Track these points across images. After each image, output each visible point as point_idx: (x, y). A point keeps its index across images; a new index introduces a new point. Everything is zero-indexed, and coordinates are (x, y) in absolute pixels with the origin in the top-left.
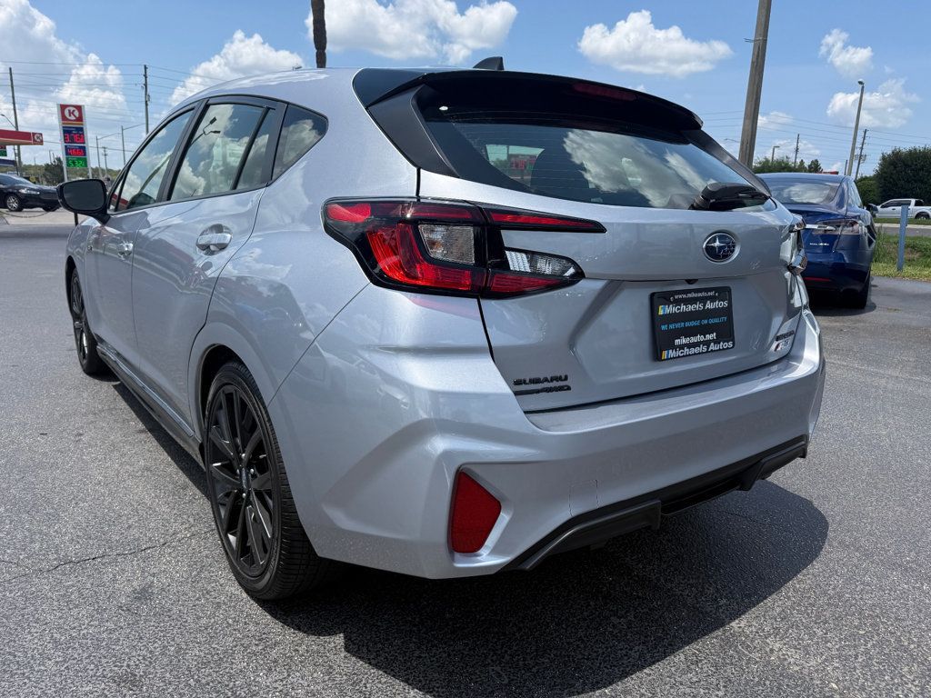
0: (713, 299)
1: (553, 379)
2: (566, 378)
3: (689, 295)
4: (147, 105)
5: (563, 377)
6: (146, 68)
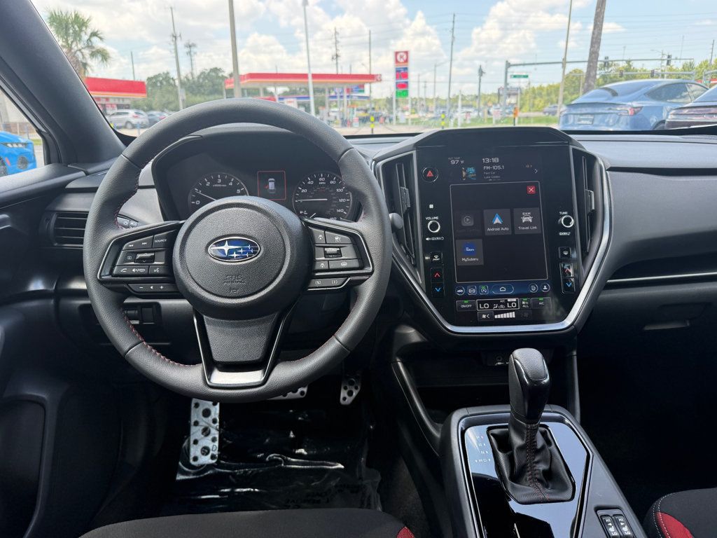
6: (454, 16)
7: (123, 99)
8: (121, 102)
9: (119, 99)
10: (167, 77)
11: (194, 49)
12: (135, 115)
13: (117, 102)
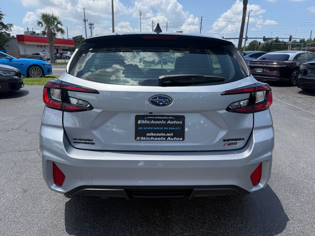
0: (172, 120)
1: (87, 140)
2: (92, 140)
3: (156, 118)
4: (201, 29)
5: (91, 140)
6: (202, 17)
7: (65, 47)
8: (64, 48)
9: (63, 47)
10: (81, 37)
11: (93, 26)
12: (70, 54)
13: (62, 48)
